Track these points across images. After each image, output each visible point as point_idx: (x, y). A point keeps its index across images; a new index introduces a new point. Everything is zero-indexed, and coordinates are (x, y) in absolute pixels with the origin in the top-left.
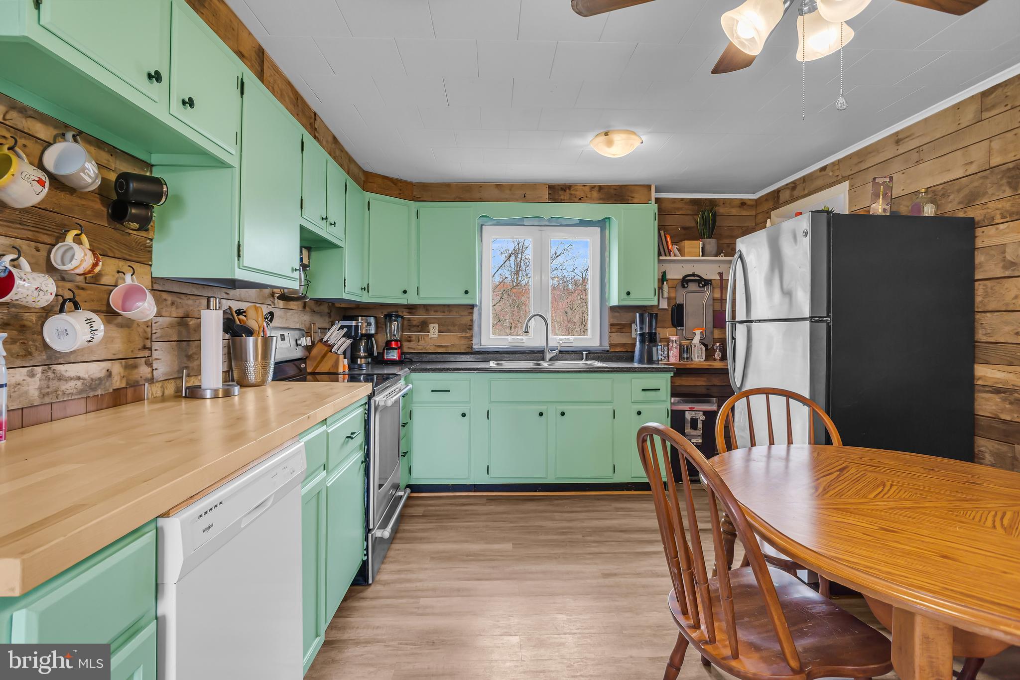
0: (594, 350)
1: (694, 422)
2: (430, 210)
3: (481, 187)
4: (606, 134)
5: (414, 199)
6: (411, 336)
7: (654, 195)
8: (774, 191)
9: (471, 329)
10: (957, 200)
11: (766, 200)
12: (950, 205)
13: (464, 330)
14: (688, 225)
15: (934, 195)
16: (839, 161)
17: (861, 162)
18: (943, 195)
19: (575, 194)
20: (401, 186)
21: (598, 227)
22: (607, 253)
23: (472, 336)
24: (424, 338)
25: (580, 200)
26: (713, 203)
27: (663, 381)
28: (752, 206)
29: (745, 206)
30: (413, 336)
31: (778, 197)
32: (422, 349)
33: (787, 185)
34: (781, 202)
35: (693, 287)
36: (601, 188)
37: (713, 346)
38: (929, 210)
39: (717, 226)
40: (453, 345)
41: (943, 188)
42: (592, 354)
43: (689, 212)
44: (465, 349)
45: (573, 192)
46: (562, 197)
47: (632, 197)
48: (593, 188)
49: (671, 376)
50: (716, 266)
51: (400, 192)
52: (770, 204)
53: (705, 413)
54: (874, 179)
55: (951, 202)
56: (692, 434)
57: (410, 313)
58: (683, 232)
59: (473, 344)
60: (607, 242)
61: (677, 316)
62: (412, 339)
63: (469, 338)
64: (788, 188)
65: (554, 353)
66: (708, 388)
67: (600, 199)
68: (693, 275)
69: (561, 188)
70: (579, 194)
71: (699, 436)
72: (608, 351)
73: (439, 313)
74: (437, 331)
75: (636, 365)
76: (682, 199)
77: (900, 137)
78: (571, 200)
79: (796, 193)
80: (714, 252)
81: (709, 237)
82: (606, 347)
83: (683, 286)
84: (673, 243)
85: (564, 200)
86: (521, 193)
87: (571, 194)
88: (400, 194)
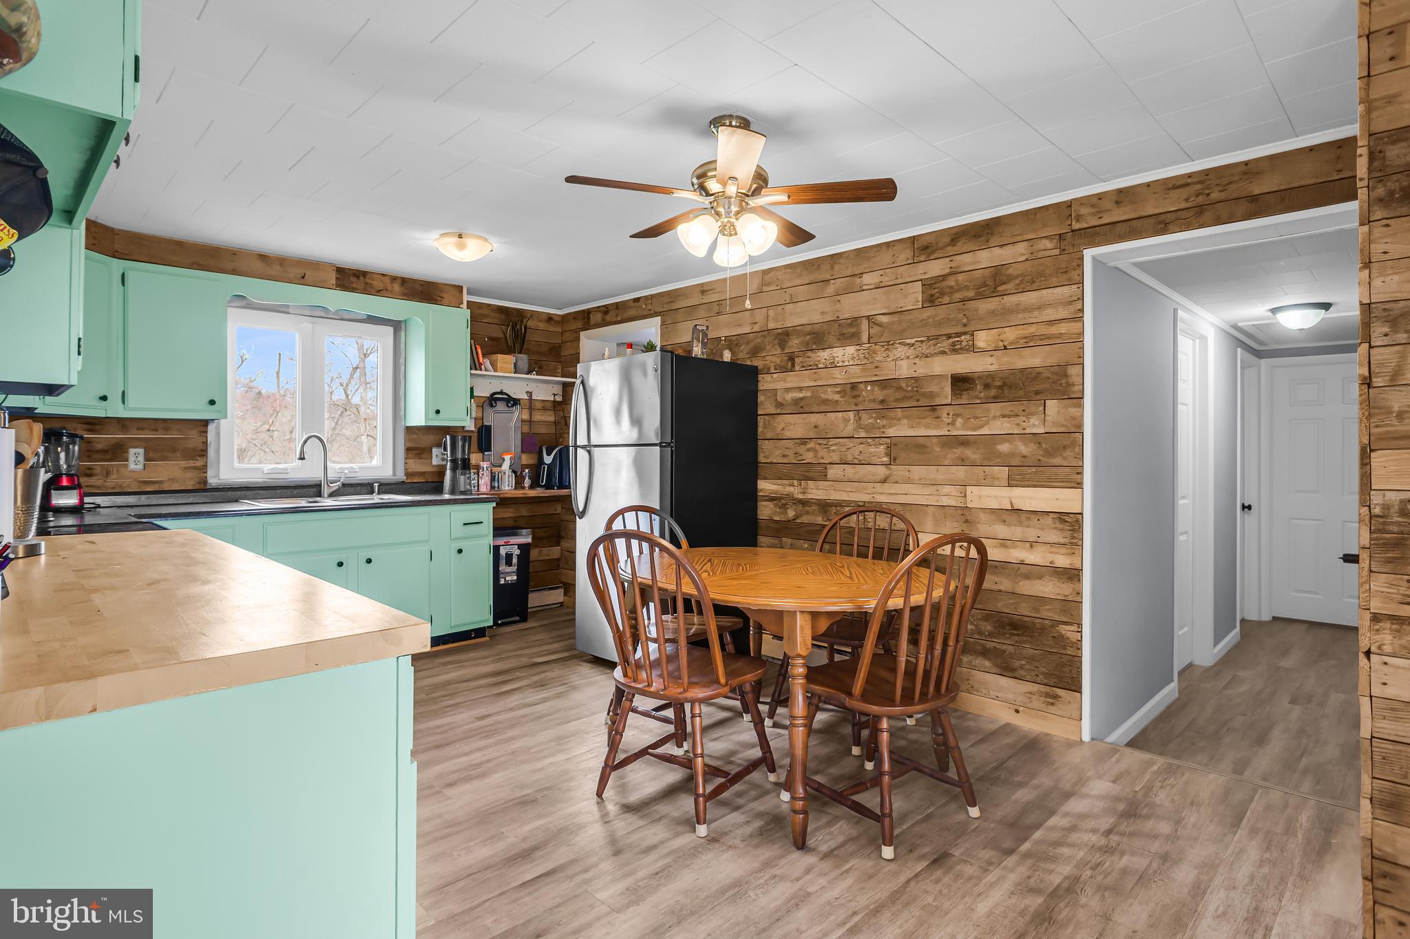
0: (387, 482)
1: (509, 557)
2: (144, 275)
3: (235, 254)
4: (460, 236)
5: (115, 255)
6: (92, 467)
7: (466, 298)
8: (583, 311)
9: (204, 456)
10: (746, 350)
11: (574, 318)
12: (741, 354)
13: (193, 458)
14: (495, 335)
15: (732, 343)
16: (652, 296)
17: (672, 302)
18: (737, 344)
19: (371, 284)
20: (95, 232)
21: (391, 326)
22: (402, 361)
23: (205, 466)
24: (118, 470)
25: (378, 293)
26: (520, 313)
27: (485, 513)
28: (559, 322)
29: (552, 322)
30: (96, 467)
31: (589, 318)
32: (114, 488)
33: (599, 307)
34: (592, 323)
35: (501, 406)
36: (404, 281)
37: (521, 473)
38: (727, 356)
39: (527, 340)
40: (172, 480)
41: (736, 339)
42: (386, 487)
43: (496, 321)
44: (193, 485)
45: (368, 281)
46: (354, 286)
47: (441, 297)
48: (394, 279)
49: (494, 507)
50: (524, 384)
51: (95, 242)
52: (579, 324)
53: (520, 546)
54: (696, 325)
55: (742, 351)
56: (507, 571)
57: (91, 431)
58: (491, 343)
59: (206, 477)
60: (402, 346)
61: (484, 438)
62: (94, 471)
63: (200, 469)
64: (600, 311)
65: (335, 486)
66: (515, 519)
67: (404, 294)
68: (501, 393)
69: (354, 274)
70: (377, 284)
71: (514, 572)
72: (403, 482)
73: (146, 431)
74: (141, 458)
75: (447, 496)
76: (489, 305)
77: (704, 288)
78: (366, 290)
79: (608, 318)
80: (526, 370)
81: (520, 353)
82: (401, 476)
83: (491, 406)
84: (484, 355)
85: (357, 289)
86: (295, 272)
87: (366, 283)
88: (94, 244)
